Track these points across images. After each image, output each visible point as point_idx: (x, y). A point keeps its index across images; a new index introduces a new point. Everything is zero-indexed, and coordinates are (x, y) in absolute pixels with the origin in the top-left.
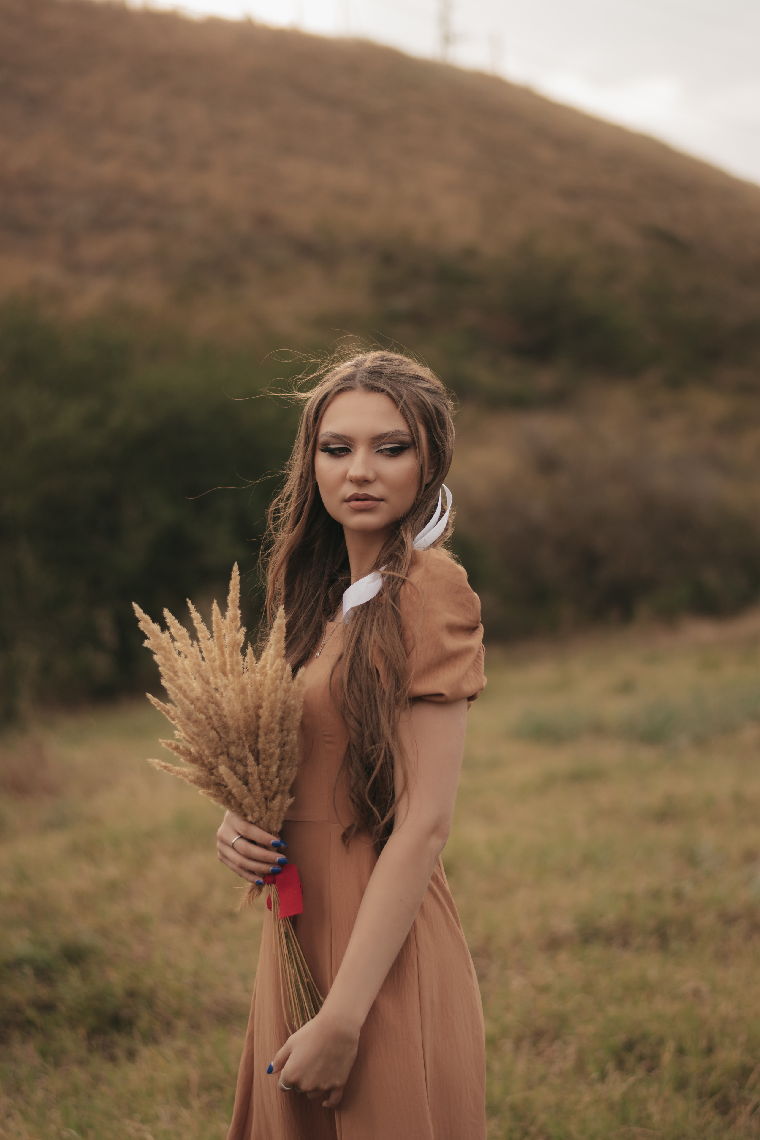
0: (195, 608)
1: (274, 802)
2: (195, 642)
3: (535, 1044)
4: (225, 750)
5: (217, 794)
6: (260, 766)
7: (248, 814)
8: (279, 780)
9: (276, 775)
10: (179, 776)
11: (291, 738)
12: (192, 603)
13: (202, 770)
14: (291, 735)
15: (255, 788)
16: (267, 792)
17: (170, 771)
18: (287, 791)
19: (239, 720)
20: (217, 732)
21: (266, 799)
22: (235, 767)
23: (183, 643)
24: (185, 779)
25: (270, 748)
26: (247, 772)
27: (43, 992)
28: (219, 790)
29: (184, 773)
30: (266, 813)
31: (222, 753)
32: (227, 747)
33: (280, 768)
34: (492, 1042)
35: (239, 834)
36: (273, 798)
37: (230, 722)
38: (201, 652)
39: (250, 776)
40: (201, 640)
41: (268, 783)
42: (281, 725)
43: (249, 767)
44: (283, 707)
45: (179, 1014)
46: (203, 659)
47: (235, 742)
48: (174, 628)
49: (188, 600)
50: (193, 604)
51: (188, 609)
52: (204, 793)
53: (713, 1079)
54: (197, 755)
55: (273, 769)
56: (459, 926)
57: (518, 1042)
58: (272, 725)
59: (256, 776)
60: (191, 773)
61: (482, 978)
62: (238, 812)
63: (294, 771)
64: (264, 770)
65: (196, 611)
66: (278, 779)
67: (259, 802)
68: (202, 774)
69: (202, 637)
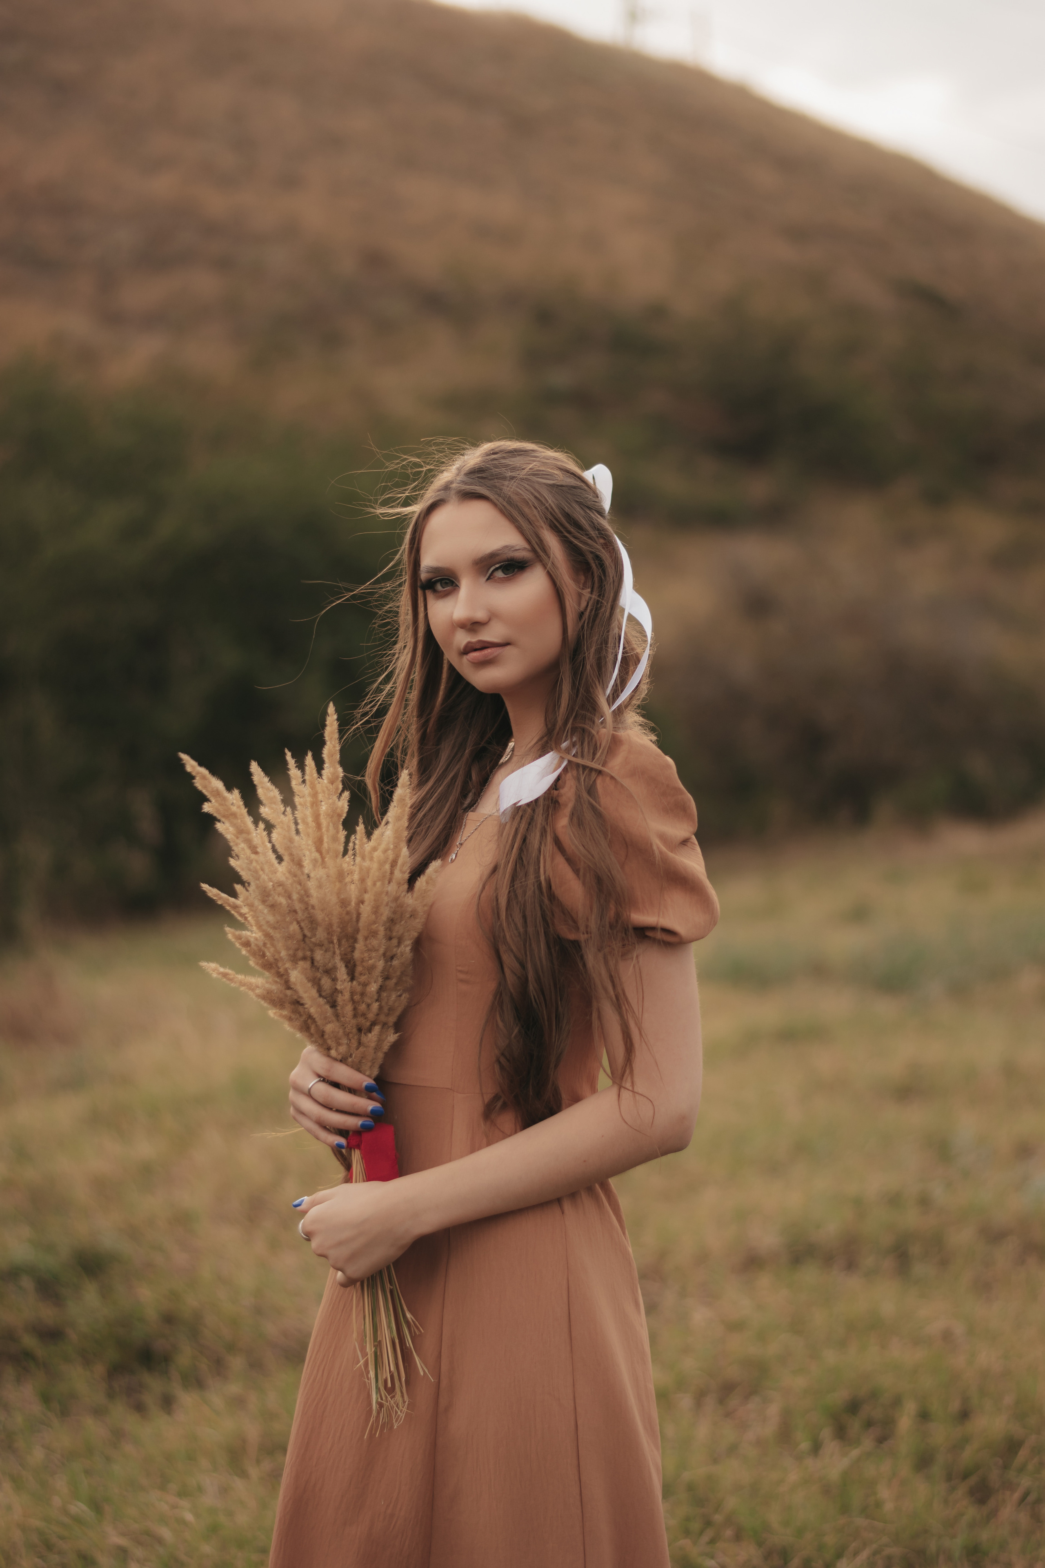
0: (295, 764)
1: (370, 1035)
2: (288, 809)
3: (721, 1401)
4: (308, 953)
5: (293, 1016)
6: (355, 983)
7: (331, 1047)
8: (379, 1005)
9: (376, 997)
10: (242, 988)
11: (403, 951)
12: (292, 755)
13: (276, 982)
14: (403, 946)
15: (345, 1012)
16: (361, 1020)
17: (231, 980)
18: (391, 1024)
19: (332, 915)
20: (301, 928)
21: (360, 1030)
22: (320, 980)
23: (272, 808)
24: (251, 993)
25: (370, 958)
26: (336, 989)
27: (47, 1313)
28: (295, 1011)
29: (250, 984)
30: (357, 1049)
31: (304, 958)
32: (312, 951)
33: (381, 989)
34: (664, 1397)
35: (319, 1076)
36: (370, 1030)
37: (320, 916)
38: (296, 823)
39: (340, 995)
40: (299, 807)
41: (363, 1007)
42: (389, 929)
43: (339, 981)
44: (393, 905)
45: (231, 1348)
46: (298, 832)
47: (323, 945)
48: (262, 787)
49: (286, 751)
50: (293, 757)
51: (285, 763)
52: (275, 1013)
53: (968, 1455)
54: (271, 960)
55: (371, 989)
56: (624, 1233)
57: (700, 1397)
58: (374, 927)
59: (347, 996)
60: (260, 985)
61: (651, 1309)
62: (319, 1044)
63: (405, 997)
64: (359, 989)
65: (296, 767)
66: (377, 1004)
67: (349, 1032)
68: (274, 987)
69: (300, 804)
